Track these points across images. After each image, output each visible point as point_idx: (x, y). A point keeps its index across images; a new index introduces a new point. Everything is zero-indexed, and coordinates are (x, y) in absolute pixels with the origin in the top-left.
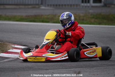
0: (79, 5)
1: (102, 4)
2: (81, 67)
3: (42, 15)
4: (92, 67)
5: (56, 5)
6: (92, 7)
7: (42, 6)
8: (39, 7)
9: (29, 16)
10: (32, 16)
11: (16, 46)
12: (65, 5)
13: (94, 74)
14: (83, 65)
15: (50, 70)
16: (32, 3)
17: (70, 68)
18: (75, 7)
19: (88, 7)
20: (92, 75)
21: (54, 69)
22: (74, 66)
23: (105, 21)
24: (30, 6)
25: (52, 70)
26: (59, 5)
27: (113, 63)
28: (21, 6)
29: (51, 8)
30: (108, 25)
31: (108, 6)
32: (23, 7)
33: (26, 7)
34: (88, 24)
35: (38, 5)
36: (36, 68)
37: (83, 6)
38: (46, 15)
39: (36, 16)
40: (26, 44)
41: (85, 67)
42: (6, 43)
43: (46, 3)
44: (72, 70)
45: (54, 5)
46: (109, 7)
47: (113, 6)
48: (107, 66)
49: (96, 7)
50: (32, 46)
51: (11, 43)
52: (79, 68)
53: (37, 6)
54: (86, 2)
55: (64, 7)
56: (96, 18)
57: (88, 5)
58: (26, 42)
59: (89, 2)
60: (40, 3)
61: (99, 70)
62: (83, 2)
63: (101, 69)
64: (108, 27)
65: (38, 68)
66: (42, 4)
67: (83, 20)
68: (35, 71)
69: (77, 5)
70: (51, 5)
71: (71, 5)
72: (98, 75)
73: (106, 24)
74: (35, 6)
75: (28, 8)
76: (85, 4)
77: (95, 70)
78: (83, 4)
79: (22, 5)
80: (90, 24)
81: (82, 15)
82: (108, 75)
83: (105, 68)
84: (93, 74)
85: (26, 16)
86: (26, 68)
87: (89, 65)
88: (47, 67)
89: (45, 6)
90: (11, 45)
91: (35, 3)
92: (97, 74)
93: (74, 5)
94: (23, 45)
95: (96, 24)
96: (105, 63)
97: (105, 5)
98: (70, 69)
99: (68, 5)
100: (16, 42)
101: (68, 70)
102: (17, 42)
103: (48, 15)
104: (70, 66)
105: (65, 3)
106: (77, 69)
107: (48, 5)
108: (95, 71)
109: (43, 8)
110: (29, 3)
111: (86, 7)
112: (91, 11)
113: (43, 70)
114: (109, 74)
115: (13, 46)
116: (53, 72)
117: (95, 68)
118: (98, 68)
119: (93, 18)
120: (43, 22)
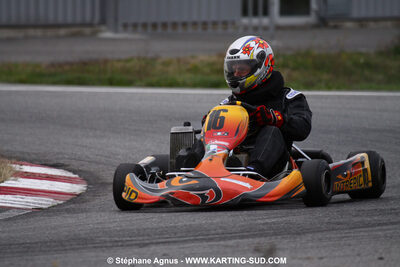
0: (233, 23)
1: (311, 19)
2: (261, 236)
3: (106, 61)
4: (299, 234)
5: (155, 26)
6: (279, 28)
7: (103, 28)
8: (94, 34)
9: (60, 65)
10: (71, 64)
11: (27, 169)
12: (185, 24)
13: (308, 258)
14: (265, 227)
15: (153, 248)
16: (70, 20)
17: (221, 239)
18: (220, 30)
19: (265, 28)
20: (300, 259)
21: (169, 242)
22: (234, 230)
23: (325, 76)
24: (62, 32)
25: (162, 247)
26: (165, 25)
27: (369, 219)
28: (31, 32)
29: (137, 36)
30: (339, 88)
31: (332, 24)
32: (39, 32)
33: (50, 33)
35: (91, 25)
36: (105, 242)
37: (246, 27)
38: (119, 60)
39: (85, 64)
40: (62, 162)
41: (275, 234)
43: (116, 20)
44: (231, 247)
45: (145, 25)
46: (336, 27)
47: (349, 24)
48: (350, 228)
49: (292, 28)
51: (10, 158)
52: (254, 236)
53: (87, 30)
54: (255, 14)
55: (180, 30)
57: (265, 21)
58: (58, 153)
59: (266, 13)
60: (97, 18)
61: (325, 244)
62: (245, 13)
63: (330, 239)
64: (339, 97)
65: (111, 242)
66: (103, 21)
68: (103, 251)
69: (225, 23)
70: (135, 26)
71: (205, 24)
72: (321, 258)
73: (329, 88)
74: (80, 29)
75: (58, 37)
76: (255, 21)
77: (310, 244)
78: (245, 21)
79: (35, 26)
82: (358, 259)
83: (343, 235)
84: (304, 256)
85: (53, 65)
86: (68, 241)
87: (286, 226)
88: (141, 238)
89: (116, 31)
91: (79, 19)
92: (320, 256)
93: (215, 24)
94: (51, 163)
96: (342, 220)
97: (323, 22)
98: (222, 243)
99: (195, 24)
100: (23, 153)
101: (218, 245)
102: (29, 154)
103: (127, 61)
104: (220, 231)
105: (185, 18)
106: (245, 240)
107: (125, 26)
108: (312, 247)
109: (108, 35)
110: (60, 20)
111: (256, 28)
113: (128, 245)
114: (359, 255)
115: (17, 167)
116: (165, 252)
117: (309, 236)
118: (320, 235)
120: (111, 83)
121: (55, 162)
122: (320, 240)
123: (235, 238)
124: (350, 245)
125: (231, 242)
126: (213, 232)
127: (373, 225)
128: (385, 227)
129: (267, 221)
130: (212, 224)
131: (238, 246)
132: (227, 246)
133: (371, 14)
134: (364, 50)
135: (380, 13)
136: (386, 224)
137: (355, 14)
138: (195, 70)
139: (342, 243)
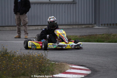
3: (96, 35)
7: (95, 25)
8: (93, 27)
9: (83, 36)
10: (86, 36)
11: (74, 66)
16: (85, 23)
24: (83, 26)
28: (74, 26)
32: (76, 27)
33: (80, 27)
35: (91, 24)
38: (100, 35)
39: (90, 36)
40: (84, 64)
42: (63, 63)
43: (99, 23)
50: (89, 66)
51: (69, 63)
53: (91, 26)
58: (83, 62)
66: (95, 23)
79: (76, 25)
85: (81, 36)
89: (99, 26)
90: (68, 65)
94: (80, 65)
100: (72, 62)
102: (74, 62)
103: (102, 35)
109: (97, 27)
115: (71, 66)
120: (98, 42)
121: (82, 64)
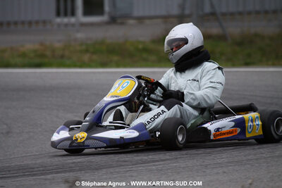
0: (50, 22)
1: (105, 18)
4: (97, 169)
6: (83, 25)
12: (16, 23)
14: (73, 165)
17: (42, 174)
18: (41, 27)
19: (73, 25)
21: (5, 177)
23: (115, 58)
26: (1, 24)
27: (146, 158)
31: (119, 21)
34: (75, 66)
37: (59, 25)
41: (80, 170)
46: (122, 24)
47: (131, 22)
48: (133, 165)
49: (92, 24)
52: (65, 172)
54: (66, 15)
55: (13, 27)
56: (94, 53)
57: (73, 20)
59: (73, 14)
61: (115, 176)
62: (58, 14)
63: (118, 173)
67: (62, 57)
69: (44, 22)
71: (30, 23)
73: (118, 66)
76: (66, 20)
77: (105, 176)
78: (58, 20)
80: (81, 67)
81: (58, 45)
83: (128, 169)
87: (88, 164)
93: (37, 22)
95: (96, 67)
97: (113, 20)
98: (42, 177)
99: (23, 23)
104: (41, 169)
111: (66, 25)
112: (80, 36)
117: (104, 171)
118: (111, 170)
119: (87, 51)
122: (111, 173)
123: (51, 173)
124: (132, 176)
125: (49, 177)
126: (36, 169)
127: (149, 162)
128: (157, 163)
129: (74, 161)
130: (36, 164)
131: (53, 179)
132: (46, 179)
133: (147, 14)
134: (141, 39)
135: (152, 13)
136: (158, 161)
137: (136, 14)
138: (24, 55)
139: (127, 174)
